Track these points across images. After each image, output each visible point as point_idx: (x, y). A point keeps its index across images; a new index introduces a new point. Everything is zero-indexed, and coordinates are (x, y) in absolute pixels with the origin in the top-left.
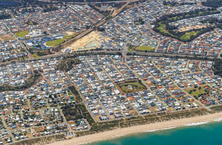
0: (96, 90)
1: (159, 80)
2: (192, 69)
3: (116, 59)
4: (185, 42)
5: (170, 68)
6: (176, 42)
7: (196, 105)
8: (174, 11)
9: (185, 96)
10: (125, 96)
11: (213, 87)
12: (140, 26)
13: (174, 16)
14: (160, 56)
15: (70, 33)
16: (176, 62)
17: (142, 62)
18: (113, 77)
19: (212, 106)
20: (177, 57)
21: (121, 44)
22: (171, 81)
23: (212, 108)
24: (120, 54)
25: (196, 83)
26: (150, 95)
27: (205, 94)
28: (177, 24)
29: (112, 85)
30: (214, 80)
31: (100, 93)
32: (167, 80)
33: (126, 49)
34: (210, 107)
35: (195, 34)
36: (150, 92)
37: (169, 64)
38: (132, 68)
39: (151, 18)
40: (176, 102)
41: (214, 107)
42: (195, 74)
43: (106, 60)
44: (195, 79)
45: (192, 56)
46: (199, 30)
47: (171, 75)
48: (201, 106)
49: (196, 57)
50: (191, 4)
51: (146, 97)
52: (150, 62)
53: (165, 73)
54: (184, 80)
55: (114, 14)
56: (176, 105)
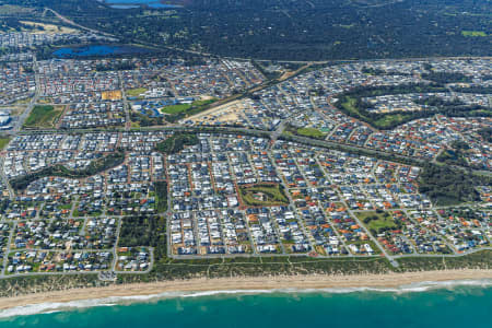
0: (198, 193)
1: (314, 190)
2: (381, 177)
3: (258, 145)
4: (381, 129)
5: (343, 170)
6: (365, 128)
7: (369, 249)
8: (376, 83)
9: (353, 227)
10: (244, 212)
11: (412, 216)
12: (315, 99)
13: (375, 89)
14: (333, 148)
15: (205, 98)
16: (355, 161)
17: (299, 155)
18: (238, 174)
19: (401, 255)
20: (360, 153)
21: (276, 121)
22: (336, 194)
23: (398, 260)
24: (266, 136)
25: (381, 205)
26: (289, 215)
27: (394, 229)
28: (375, 101)
29: (230, 188)
30: (416, 203)
31: (202, 201)
32: (330, 192)
33: (281, 130)
34: (397, 257)
35: (400, 118)
36: (292, 209)
37: (341, 162)
38: (277, 162)
39: (337, 88)
40: (333, 238)
41: (406, 259)
42: (384, 187)
43: (241, 144)
44: (380, 196)
45: (386, 154)
46: (410, 113)
47: (340, 183)
48: (380, 252)
49: (392, 157)
50: (406, 75)
51: (280, 220)
52: (312, 156)
53: (331, 177)
54: (361, 194)
55: (283, 77)
56: (331, 242)
